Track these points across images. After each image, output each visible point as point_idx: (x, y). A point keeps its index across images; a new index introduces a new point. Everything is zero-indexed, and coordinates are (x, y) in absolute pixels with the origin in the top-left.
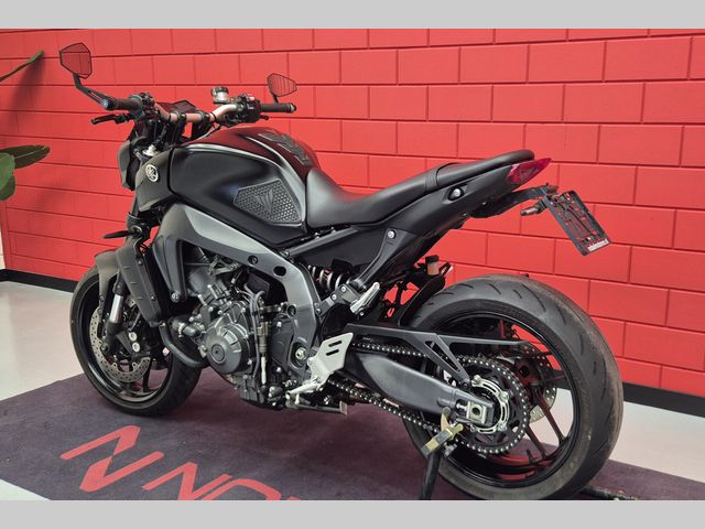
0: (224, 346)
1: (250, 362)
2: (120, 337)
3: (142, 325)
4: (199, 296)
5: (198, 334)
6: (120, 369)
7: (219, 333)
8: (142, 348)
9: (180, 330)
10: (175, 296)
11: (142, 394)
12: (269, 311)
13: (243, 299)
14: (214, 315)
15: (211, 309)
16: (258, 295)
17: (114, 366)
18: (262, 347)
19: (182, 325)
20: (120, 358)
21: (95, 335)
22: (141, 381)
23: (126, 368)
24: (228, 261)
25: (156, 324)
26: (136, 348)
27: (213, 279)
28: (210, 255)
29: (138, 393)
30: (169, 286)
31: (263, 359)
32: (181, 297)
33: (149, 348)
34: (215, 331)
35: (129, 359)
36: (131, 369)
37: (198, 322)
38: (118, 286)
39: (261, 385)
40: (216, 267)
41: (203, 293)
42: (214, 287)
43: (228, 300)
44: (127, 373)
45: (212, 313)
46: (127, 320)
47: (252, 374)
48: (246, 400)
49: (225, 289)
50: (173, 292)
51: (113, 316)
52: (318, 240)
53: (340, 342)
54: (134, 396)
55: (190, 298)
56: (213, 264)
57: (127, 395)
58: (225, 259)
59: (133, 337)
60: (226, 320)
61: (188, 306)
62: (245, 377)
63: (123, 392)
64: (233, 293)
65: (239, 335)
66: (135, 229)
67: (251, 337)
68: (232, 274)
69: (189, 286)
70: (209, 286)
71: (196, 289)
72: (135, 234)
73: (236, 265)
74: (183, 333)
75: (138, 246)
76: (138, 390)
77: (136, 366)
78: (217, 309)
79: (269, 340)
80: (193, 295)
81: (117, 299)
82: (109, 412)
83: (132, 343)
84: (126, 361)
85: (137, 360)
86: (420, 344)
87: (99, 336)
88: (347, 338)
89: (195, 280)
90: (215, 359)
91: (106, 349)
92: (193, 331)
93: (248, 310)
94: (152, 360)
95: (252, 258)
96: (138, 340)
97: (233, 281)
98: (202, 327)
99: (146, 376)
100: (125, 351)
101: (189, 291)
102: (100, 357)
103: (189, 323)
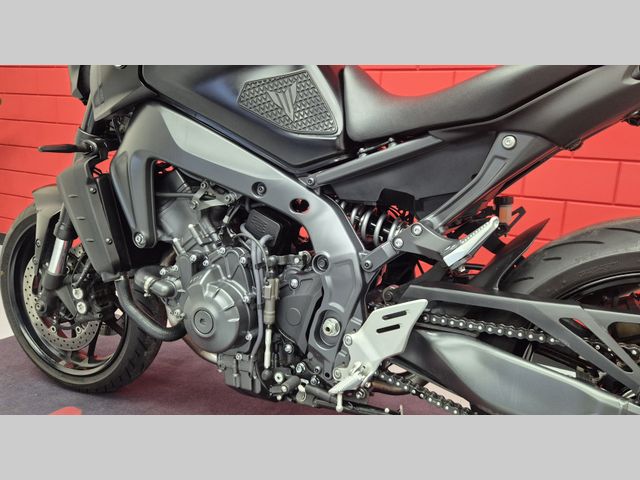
0: (213, 311)
1: (249, 336)
2: (61, 294)
3: (90, 280)
4: (175, 240)
5: (171, 293)
6: (60, 333)
7: (206, 293)
8: (89, 309)
9: (146, 287)
10: (140, 240)
11: (86, 365)
12: (282, 263)
13: (240, 245)
14: (198, 267)
15: (194, 257)
16: (263, 240)
17: (52, 331)
18: (268, 316)
19: (149, 280)
20: (60, 321)
21: (30, 291)
22: (86, 350)
23: (68, 333)
24: (221, 190)
25: (111, 277)
26: (82, 308)
27: (196, 216)
28: (194, 183)
29: (81, 364)
30: (132, 225)
31: (268, 333)
32: (149, 242)
33: (98, 309)
34: (199, 290)
35: (72, 322)
36: (74, 335)
37: (171, 276)
38: (61, 227)
39: (261, 368)
40: (203, 199)
41: (179, 237)
42: (197, 228)
43: (219, 245)
44: (69, 339)
45: (193, 264)
46: (71, 273)
47: (249, 353)
48: (234, 388)
49: (212, 230)
50: (137, 234)
51: (53, 267)
52: (365, 159)
53: (403, 313)
54: (76, 367)
55: (161, 243)
56: (199, 195)
57: (66, 366)
58: (217, 187)
59: (78, 294)
60: (215, 275)
61: (158, 253)
62: (239, 357)
63: (63, 363)
64: (225, 236)
65: (235, 297)
66: (88, 145)
67: (254, 300)
68: (224, 210)
69: (160, 226)
70: (191, 226)
71: (170, 230)
72: (88, 150)
73: (233, 197)
74: (150, 291)
75: (91, 167)
76: (81, 360)
77: (81, 332)
78: (201, 259)
79: (278, 306)
80: (165, 239)
81: (60, 245)
82: (44, 386)
83: (76, 302)
84: (67, 324)
85: (82, 323)
86: (550, 323)
87: (35, 291)
88: (416, 307)
89: (169, 218)
90: (199, 329)
91: (42, 309)
92: (164, 288)
93: (249, 260)
94: (101, 324)
95: (257, 186)
96: (85, 298)
97: (226, 220)
98: (178, 283)
99: (93, 345)
100: (67, 312)
101: (160, 234)
102: (34, 318)
103: (158, 277)
